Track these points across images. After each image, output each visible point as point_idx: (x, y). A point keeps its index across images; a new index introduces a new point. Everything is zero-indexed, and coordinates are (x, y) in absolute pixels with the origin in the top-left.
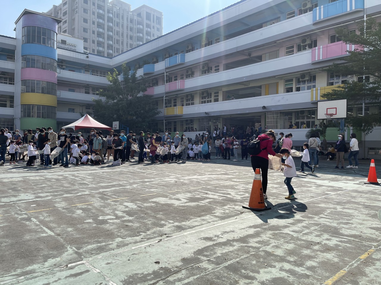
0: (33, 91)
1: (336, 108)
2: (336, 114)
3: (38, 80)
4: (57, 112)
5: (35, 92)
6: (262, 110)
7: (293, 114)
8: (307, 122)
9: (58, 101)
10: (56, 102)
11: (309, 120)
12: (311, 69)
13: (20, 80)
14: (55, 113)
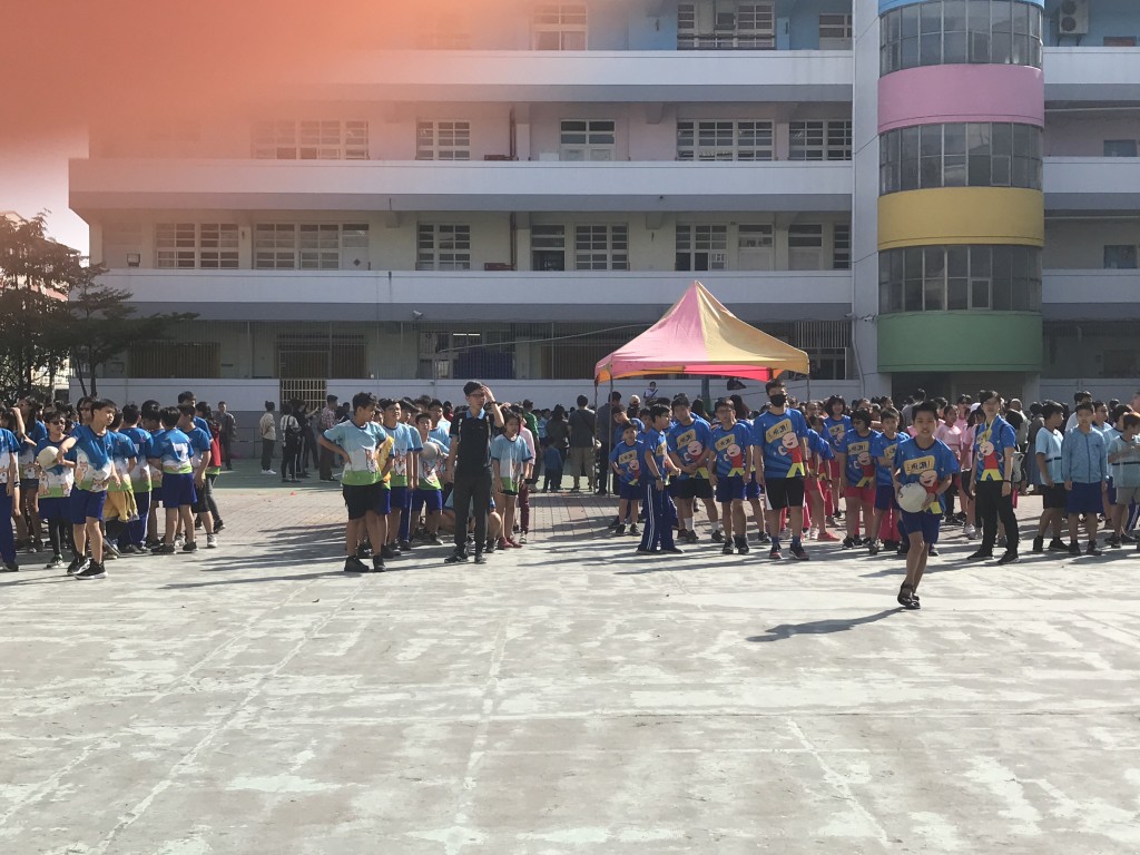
0: (931, 180)
3: (954, 119)
4: (1044, 272)
5: (940, 186)
9: (1047, 213)
10: (1040, 219)
13: (875, 133)
14: (1038, 281)
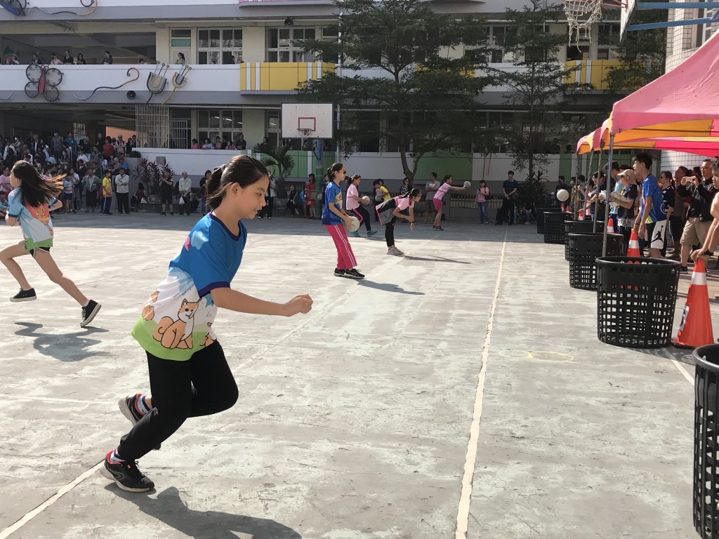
1: (315, 118)
2: (315, 130)
6: (127, 101)
7: (194, 114)
8: (224, 133)
11: (228, 130)
12: (238, 18)
